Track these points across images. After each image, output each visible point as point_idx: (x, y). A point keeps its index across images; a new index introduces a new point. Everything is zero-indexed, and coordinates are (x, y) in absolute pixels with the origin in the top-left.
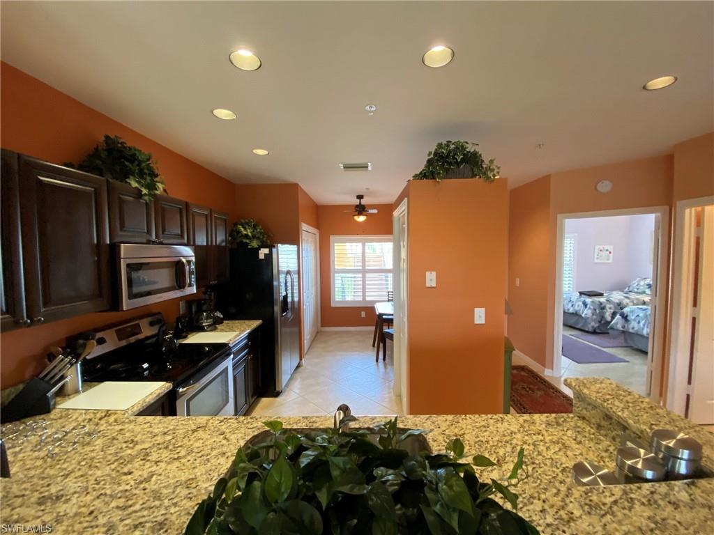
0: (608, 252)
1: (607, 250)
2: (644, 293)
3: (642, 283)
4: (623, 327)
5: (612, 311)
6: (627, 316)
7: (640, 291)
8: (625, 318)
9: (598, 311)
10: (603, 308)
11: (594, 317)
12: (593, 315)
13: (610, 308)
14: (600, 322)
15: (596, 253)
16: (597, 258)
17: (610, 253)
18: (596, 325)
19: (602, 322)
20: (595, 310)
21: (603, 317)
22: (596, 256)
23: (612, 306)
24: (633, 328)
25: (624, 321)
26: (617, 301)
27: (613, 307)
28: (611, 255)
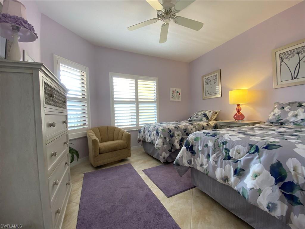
0: (178, 93)
1: (178, 92)
2: (201, 120)
3: (200, 113)
4: (190, 162)
5: (180, 137)
6: (192, 146)
7: (199, 119)
8: (191, 149)
9: (168, 139)
10: (172, 136)
11: (165, 146)
12: (164, 144)
13: (178, 135)
14: (170, 151)
15: (171, 94)
16: (172, 98)
17: (179, 94)
18: (167, 155)
19: (173, 151)
20: (165, 138)
21: (173, 145)
22: (171, 96)
23: (179, 132)
24: (202, 165)
25: (189, 153)
26: (183, 127)
27: (181, 134)
28: (180, 95)
